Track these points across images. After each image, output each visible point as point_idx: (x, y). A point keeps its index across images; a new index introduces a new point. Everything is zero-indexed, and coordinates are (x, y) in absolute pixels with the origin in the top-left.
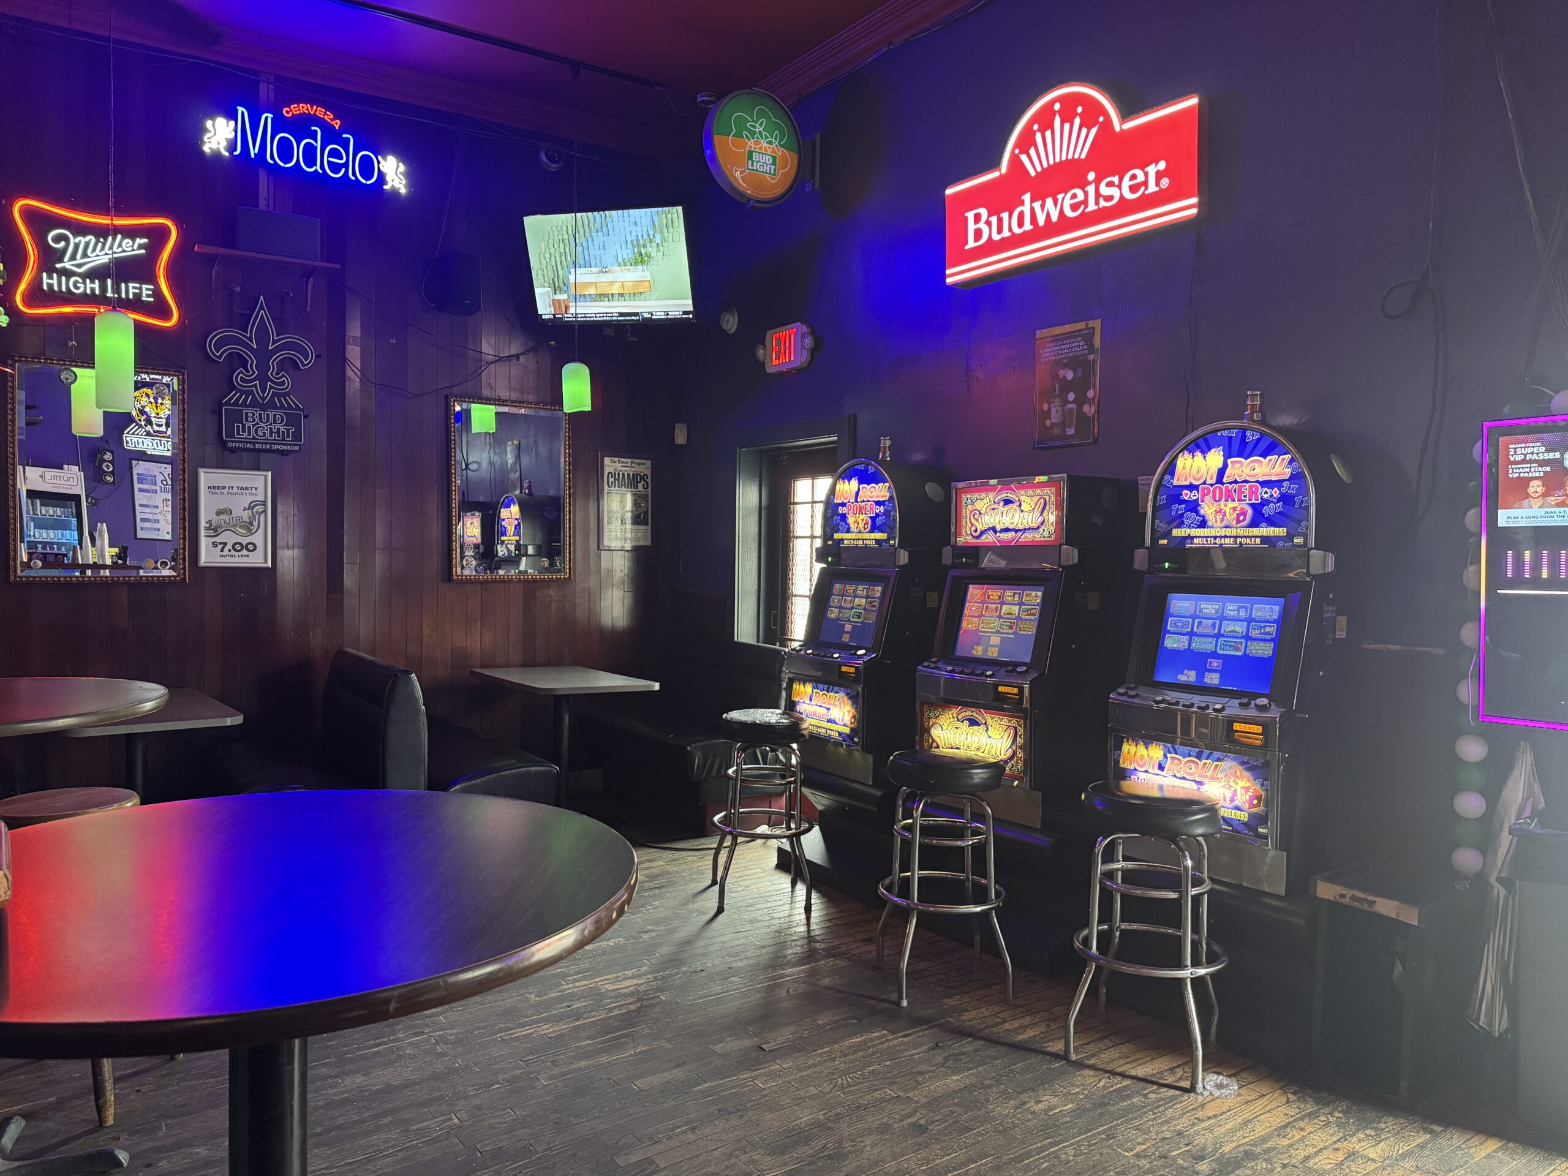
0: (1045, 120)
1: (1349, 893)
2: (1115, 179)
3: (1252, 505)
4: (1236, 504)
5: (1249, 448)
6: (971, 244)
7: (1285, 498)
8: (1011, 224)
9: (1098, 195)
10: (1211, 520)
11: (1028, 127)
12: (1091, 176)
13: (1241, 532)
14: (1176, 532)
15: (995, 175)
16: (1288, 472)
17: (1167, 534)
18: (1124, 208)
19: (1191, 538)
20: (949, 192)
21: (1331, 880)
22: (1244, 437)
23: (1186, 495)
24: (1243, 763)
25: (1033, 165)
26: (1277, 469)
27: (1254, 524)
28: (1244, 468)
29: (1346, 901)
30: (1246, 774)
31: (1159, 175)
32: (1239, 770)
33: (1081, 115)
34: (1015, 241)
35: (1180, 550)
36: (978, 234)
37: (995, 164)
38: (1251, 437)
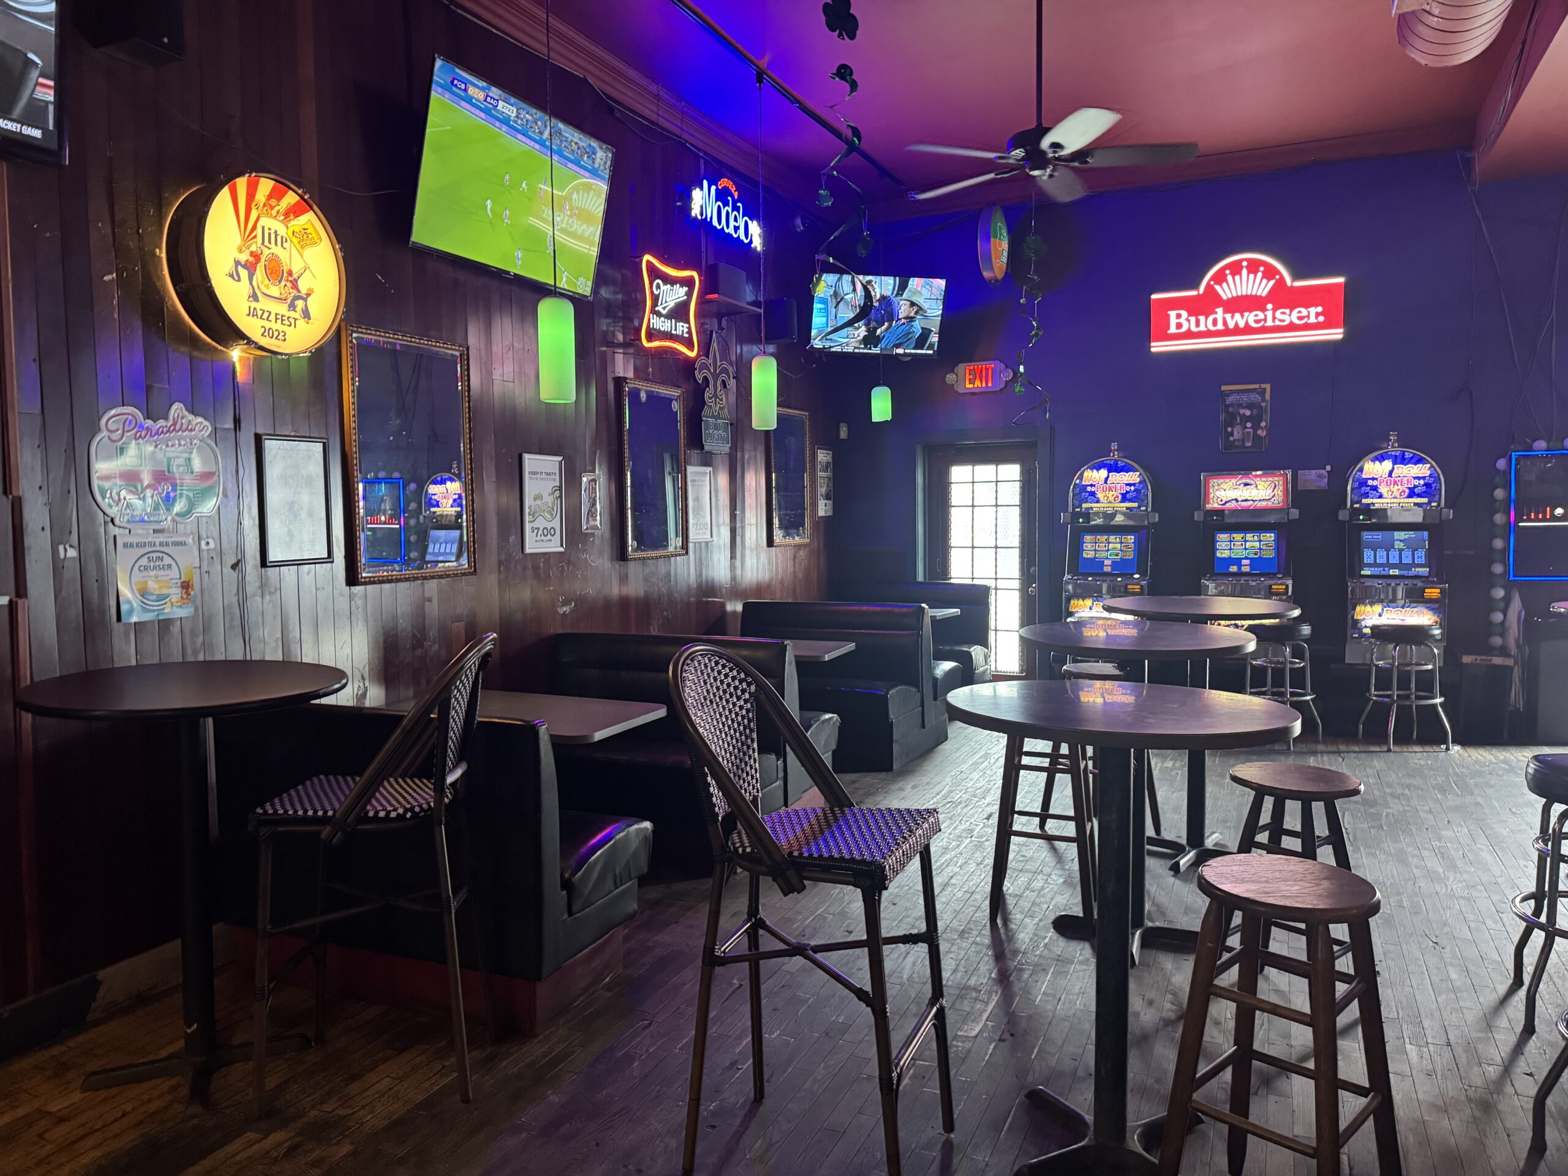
0: (1236, 269)
1: (1479, 658)
2: (1287, 311)
3: (1409, 488)
4: (1399, 487)
5: (1406, 461)
6: (1173, 330)
7: (1427, 485)
8: (1205, 323)
9: (1274, 318)
10: (1385, 494)
11: (1222, 271)
12: (1270, 306)
13: (1402, 501)
14: (1365, 501)
15: (1193, 293)
16: (1429, 473)
17: (1359, 502)
18: (1292, 327)
19: (1373, 504)
20: (1154, 297)
21: (1469, 653)
22: (1404, 455)
23: (1370, 482)
24: (1427, 608)
25: (1226, 291)
26: (1422, 471)
27: (1409, 496)
28: (1402, 470)
29: (1478, 661)
30: (1431, 612)
31: (1317, 315)
32: (1425, 611)
33: (1263, 272)
34: (1208, 334)
35: (1367, 510)
36: (1179, 326)
37: (1196, 286)
38: (1407, 455)
